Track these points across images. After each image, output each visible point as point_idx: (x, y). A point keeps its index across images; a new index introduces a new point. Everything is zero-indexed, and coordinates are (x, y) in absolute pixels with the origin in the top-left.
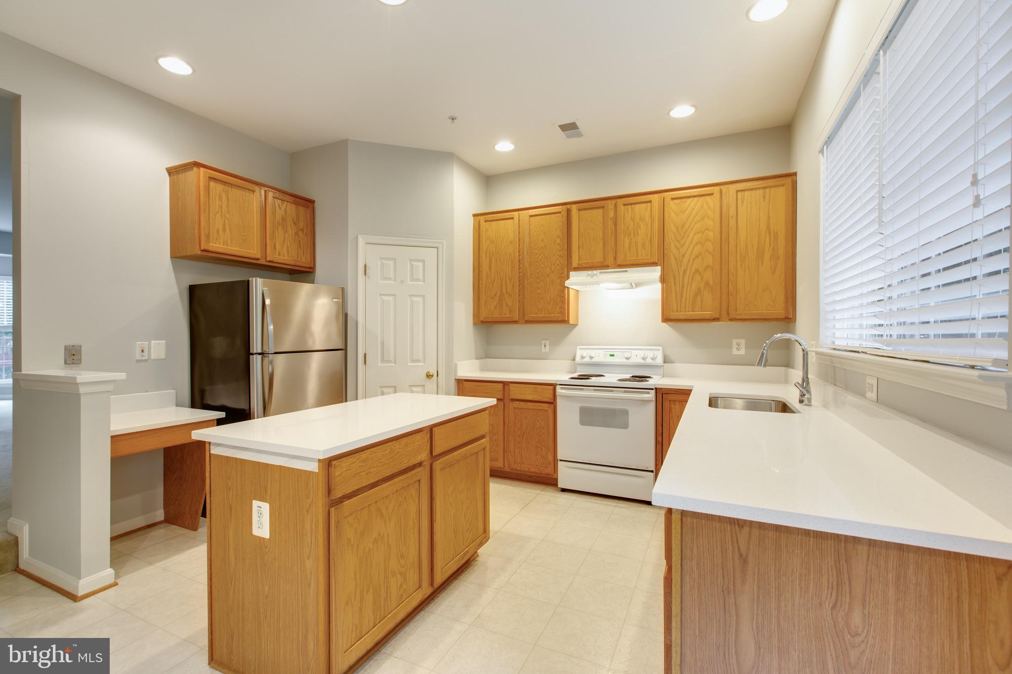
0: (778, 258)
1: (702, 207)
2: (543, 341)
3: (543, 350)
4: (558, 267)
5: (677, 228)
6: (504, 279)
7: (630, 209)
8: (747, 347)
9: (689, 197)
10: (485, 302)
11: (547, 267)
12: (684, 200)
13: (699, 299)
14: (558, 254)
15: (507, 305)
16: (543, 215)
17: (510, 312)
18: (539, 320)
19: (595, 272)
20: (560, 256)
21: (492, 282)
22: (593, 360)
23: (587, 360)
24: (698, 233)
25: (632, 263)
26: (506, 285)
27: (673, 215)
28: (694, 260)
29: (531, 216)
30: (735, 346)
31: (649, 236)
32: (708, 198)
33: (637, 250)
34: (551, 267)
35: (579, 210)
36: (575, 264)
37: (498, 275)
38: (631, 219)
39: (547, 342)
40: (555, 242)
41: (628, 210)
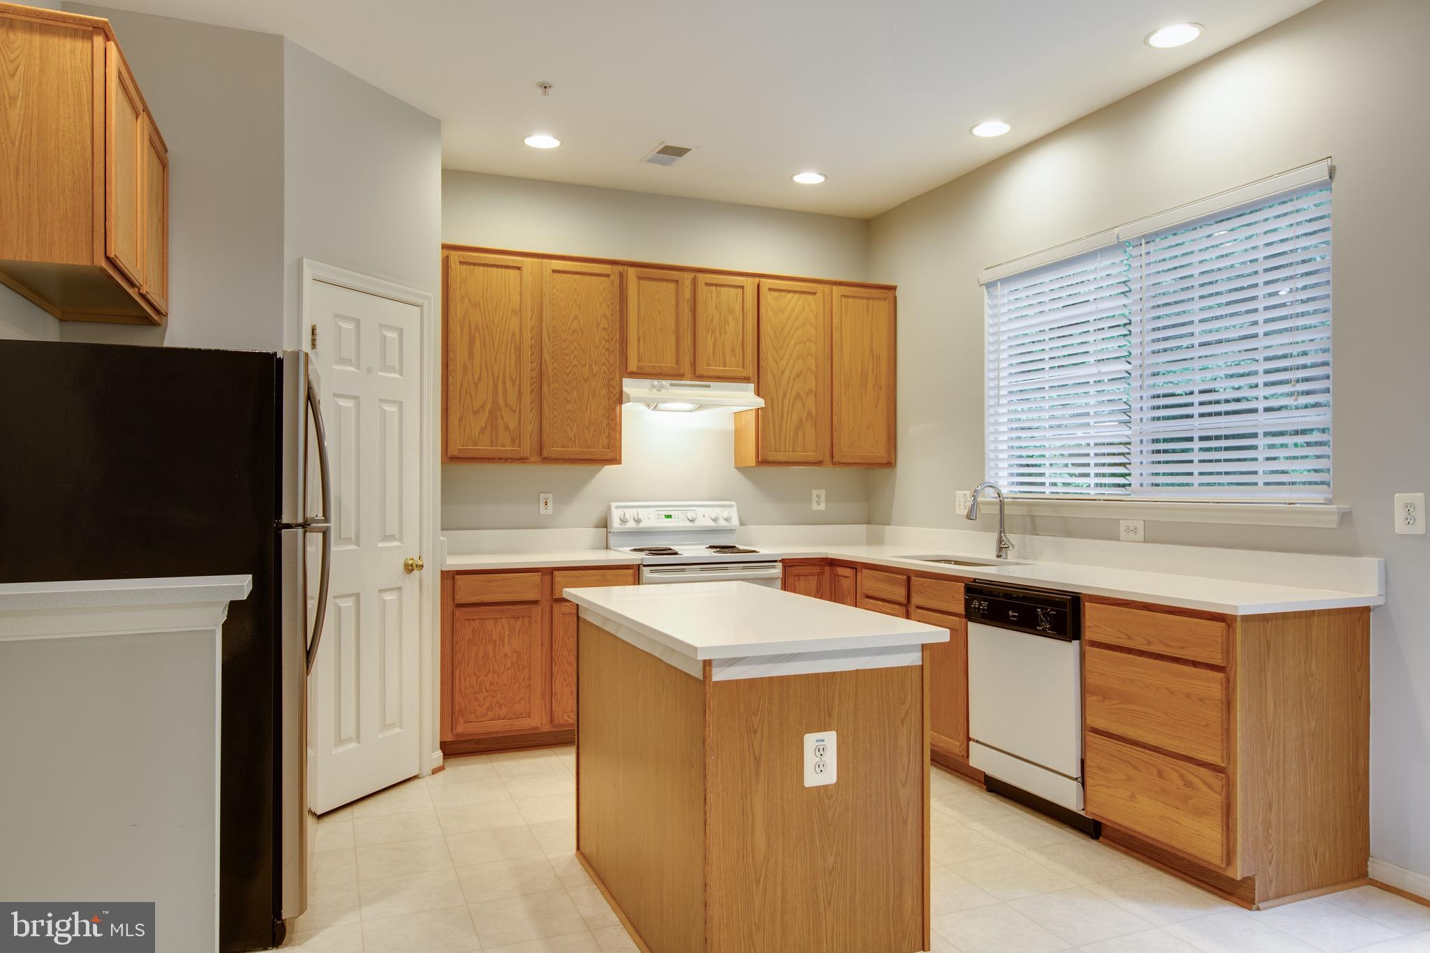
0: (881, 388)
1: (804, 309)
2: (542, 496)
3: (543, 511)
4: (604, 368)
5: (775, 333)
6: (500, 380)
7: (714, 293)
8: (827, 501)
9: (789, 291)
10: (461, 419)
11: (584, 366)
12: (783, 294)
13: (800, 434)
14: (604, 346)
15: (507, 428)
16: (576, 273)
17: (513, 441)
18: (571, 457)
19: (664, 382)
20: (608, 350)
21: (475, 383)
22: (642, 525)
23: (631, 524)
24: (800, 343)
25: (718, 374)
26: (505, 389)
27: (770, 313)
28: (795, 379)
29: (554, 271)
30: (815, 499)
31: (740, 338)
32: (810, 297)
33: (724, 356)
34: (591, 367)
35: (639, 278)
36: (633, 366)
37: (487, 370)
38: (716, 308)
39: (550, 496)
40: (598, 325)
41: (711, 294)
